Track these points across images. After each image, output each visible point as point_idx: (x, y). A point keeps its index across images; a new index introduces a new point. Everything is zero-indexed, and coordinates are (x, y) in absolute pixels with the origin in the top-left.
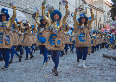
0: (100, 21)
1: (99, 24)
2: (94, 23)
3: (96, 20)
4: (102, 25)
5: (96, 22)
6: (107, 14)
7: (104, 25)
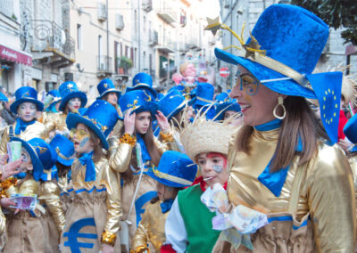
0: (119, 30)
1: (116, 43)
2: (100, 36)
3: (105, 23)
4: (127, 47)
5: (104, 35)
6: (141, 7)
7: (132, 49)
